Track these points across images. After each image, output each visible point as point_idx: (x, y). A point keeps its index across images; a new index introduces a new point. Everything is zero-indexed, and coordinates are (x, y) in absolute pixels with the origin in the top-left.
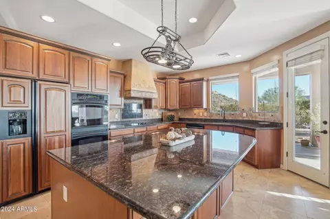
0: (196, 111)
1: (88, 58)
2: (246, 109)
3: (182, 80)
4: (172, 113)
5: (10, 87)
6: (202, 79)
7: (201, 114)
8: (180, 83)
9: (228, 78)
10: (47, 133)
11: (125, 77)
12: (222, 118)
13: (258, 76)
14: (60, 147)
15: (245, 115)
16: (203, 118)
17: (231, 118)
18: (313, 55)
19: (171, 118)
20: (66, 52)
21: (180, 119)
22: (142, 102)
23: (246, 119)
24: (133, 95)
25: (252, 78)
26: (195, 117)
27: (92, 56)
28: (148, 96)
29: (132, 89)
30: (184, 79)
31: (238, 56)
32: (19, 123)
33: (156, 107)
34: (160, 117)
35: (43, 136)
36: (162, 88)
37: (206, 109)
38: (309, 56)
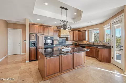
0: (84, 41)
1: (48, 27)
2: (102, 41)
3: (79, 31)
4: (76, 42)
5: (32, 36)
6: (85, 30)
7: (86, 43)
8: (78, 32)
9: (96, 29)
10: (39, 46)
11: (59, 31)
12: (93, 44)
13: (106, 28)
14: (42, 49)
15: (101, 43)
16: (87, 44)
17: (96, 44)
18: (118, 22)
19: (76, 44)
20: (43, 26)
21: (79, 44)
22: (65, 38)
23: (101, 45)
24: (61, 36)
25: (103, 29)
26: (84, 44)
27: (49, 27)
28: (66, 37)
29: (61, 35)
30: (80, 30)
31: (96, 22)
32: (33, 44)
33: (70, 40)
34: (72, 43)
35: (38, 47)
36: (72, 34)
37: (87, 41)
38: (117, 22)
